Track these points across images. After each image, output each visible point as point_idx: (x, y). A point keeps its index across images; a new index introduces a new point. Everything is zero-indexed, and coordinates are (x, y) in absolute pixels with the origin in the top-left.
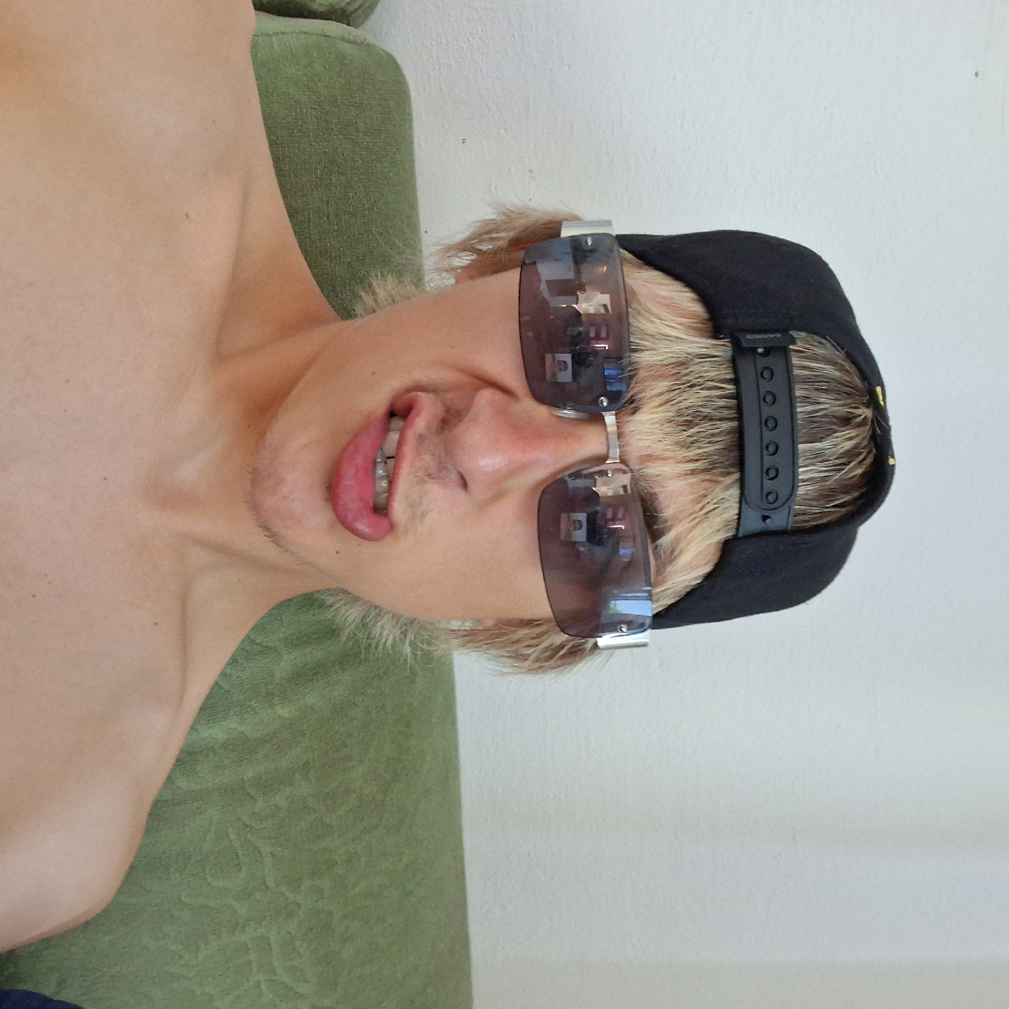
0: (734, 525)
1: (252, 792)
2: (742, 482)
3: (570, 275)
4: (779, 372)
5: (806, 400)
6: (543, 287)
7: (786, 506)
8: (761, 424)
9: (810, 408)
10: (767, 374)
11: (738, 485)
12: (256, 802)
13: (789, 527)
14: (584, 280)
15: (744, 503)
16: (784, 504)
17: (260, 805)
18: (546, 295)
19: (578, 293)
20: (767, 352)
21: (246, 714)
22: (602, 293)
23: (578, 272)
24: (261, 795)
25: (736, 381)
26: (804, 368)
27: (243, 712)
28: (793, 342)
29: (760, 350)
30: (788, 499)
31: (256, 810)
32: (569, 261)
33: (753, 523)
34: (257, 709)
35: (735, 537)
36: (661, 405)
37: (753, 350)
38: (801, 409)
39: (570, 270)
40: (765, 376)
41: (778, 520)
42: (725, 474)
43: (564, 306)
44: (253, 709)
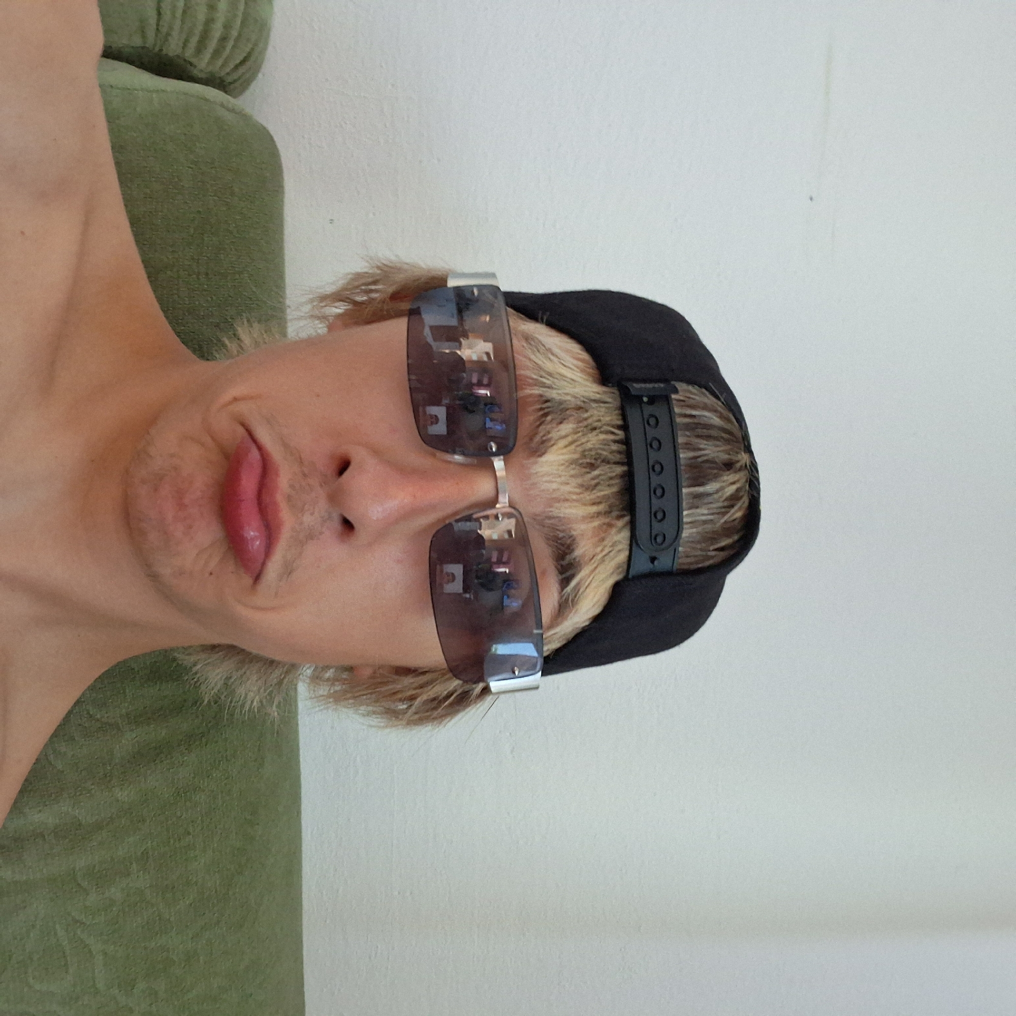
0: (625, 567)
1: (85, 884)
2: (633, 525)
3: (454, 322)
4: (664, 420)
5: (689, 446)
6: (427, 332)
7: (672, 548)
8: (649, 469)
9: (691, 454)
10: (652, 421)
11: (628, 527)
12: (88, 894)
13: (675, 568)
14: (466, 328)
15: (634, 545)
16: (671, 545)
17: (93, 899)
18: (430, 339)
19: (462, 340)
20: (652, 400)
21: (81, 797)
22: (484, 341)
23: (461, 319)
24: (94, 887)
25: (625, 427)
26: (686, 416)
27: (78, 794)
28: (676, 391)
29: (645, 399)
30: (674, 541)
31: (88, 903)
32: (453, 307)
33: (642, 565)
34: (93, 791)
35: (626, 579)
36: (566, 447)
37: (639, 398)
38: (683, 455)
39: (453, 317)
40: (651, 423)
41: (664, 562)
42: (619, 517)
43: (447, 351)
44: (89, 791)
